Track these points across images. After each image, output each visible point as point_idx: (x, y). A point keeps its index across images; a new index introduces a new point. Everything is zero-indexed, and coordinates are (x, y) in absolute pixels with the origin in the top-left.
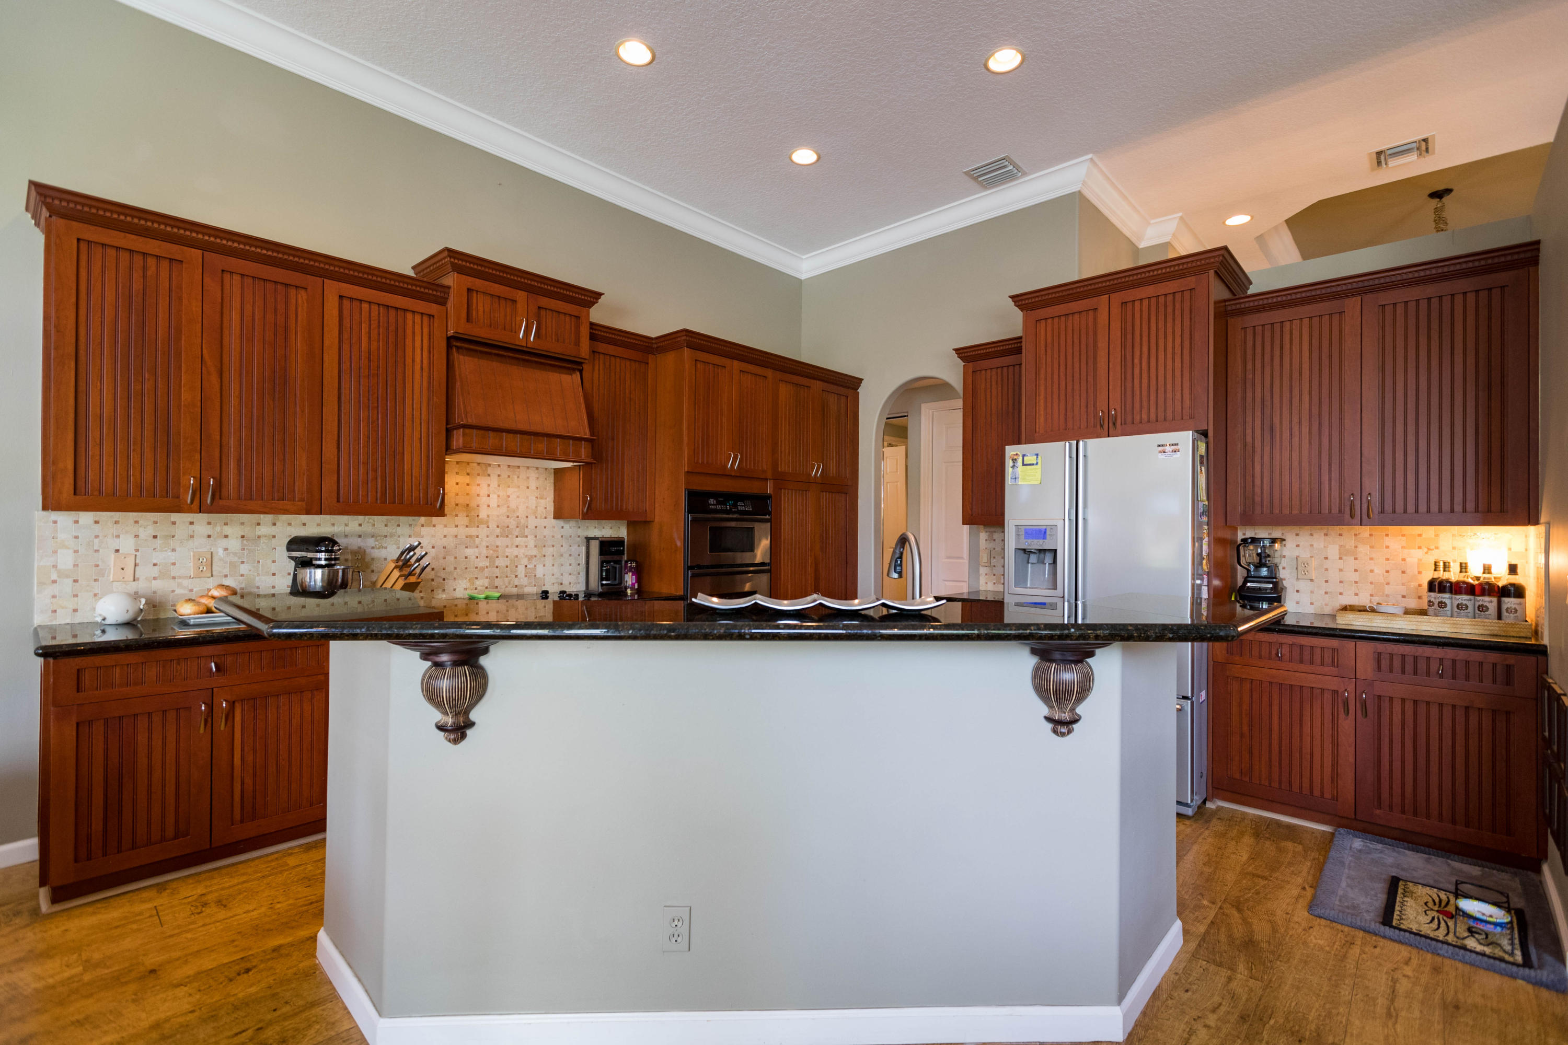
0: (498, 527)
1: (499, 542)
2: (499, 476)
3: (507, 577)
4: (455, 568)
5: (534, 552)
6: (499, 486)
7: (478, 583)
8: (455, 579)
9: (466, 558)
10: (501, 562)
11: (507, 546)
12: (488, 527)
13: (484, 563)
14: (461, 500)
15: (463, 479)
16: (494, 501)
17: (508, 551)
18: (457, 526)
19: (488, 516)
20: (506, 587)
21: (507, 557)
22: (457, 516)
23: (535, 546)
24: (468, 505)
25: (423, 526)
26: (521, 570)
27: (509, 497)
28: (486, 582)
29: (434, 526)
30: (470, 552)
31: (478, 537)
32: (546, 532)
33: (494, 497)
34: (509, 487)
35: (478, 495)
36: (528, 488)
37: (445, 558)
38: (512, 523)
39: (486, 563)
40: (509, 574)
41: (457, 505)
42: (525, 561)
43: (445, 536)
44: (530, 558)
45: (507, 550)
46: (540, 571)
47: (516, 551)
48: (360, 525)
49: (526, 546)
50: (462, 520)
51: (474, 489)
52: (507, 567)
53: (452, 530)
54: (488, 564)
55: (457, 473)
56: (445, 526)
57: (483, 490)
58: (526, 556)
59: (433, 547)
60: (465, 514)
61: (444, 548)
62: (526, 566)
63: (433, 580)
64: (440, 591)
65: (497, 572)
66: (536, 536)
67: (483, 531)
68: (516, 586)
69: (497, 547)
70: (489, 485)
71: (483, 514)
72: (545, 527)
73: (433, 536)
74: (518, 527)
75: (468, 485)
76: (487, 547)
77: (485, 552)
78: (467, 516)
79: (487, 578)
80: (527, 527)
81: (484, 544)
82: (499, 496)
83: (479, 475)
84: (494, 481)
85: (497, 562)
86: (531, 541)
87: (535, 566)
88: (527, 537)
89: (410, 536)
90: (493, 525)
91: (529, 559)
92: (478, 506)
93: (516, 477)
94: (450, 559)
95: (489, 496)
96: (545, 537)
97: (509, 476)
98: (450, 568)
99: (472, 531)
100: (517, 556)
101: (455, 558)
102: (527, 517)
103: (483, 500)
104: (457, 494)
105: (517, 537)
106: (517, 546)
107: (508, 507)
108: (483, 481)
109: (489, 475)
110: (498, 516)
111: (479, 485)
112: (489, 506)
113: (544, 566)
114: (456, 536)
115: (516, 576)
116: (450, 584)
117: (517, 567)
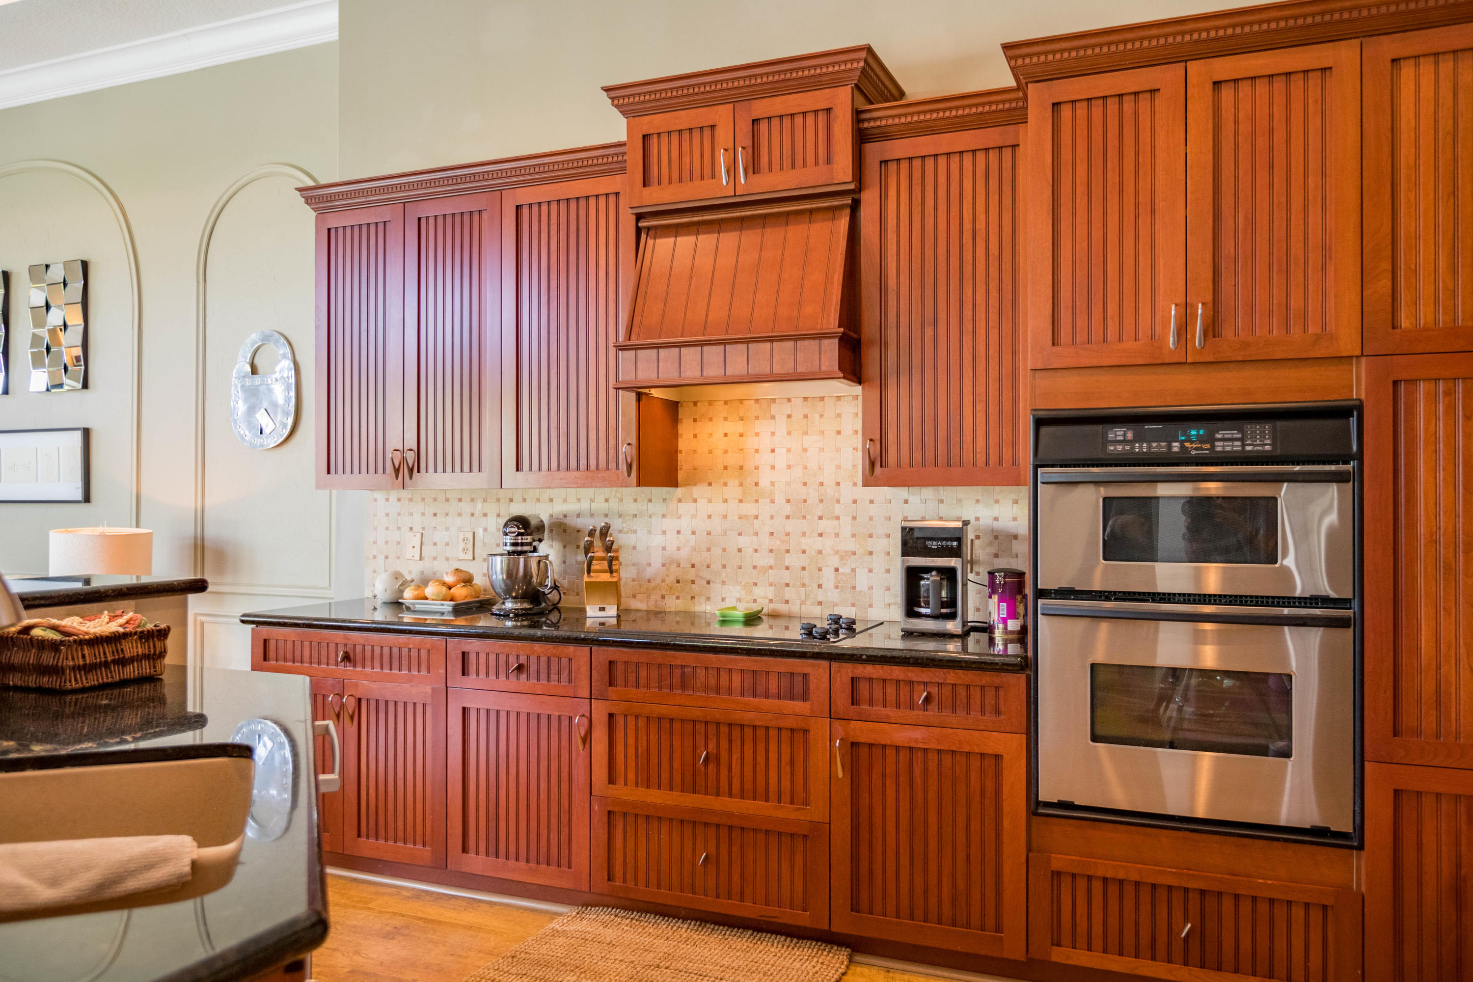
0: (788, 501)
1: (790, 526)
2: (789, 416)
3: (804, 585)
4: (724, 566)
5: (851, 545)
6: (789, 433)
7: (758, 592)
8: (724, 583)
9: (740, 550)
10: (794, 560)
11: (804, 534)
12: (773, 502)
13: (766, 560)
14: (732, 459)
15: (733, 427)
16: (781, 459)
17: (806, 543)
18: (726, 501)
19: (773, 484)
20: (803, 603)
21: (804, 552)
22: (725, 484)
23: (854, 536)
24: (741, 468)
25: (680, 501)
26: (828, 575)
27: (805, 450)
28: (770, 593)
29: (695, 501)
30: (744, 541)
31: (756, 517)
32: (873, 510)
33: (781, 452)
34: (806, 433)
35: (757, 451)
36: (839, 432)
37: (709, 550)
38: (813, 495)
39: (770, 560)
40: (806, 581)
41: (726, 468)
42: (835, 561)
43: (709, 517)
44: (845, 555)
45: (803, 540)
46: (862, 580)
47: (818, 543)
48: (607, 500)
49: (837, 535)
50: (733, 491)
51: (751, 442)
52: (804, 569)
53: (719, 508)
54: (772, 563)
55: (726, 419)
56: (710, 501)
57: (765, 442)
58: (837, 552)
59: (693, 533)
60: (737, 482)
61: (709, 534)
62: (837, 570)
63: (693, 582)
64: (703, 599)
65: (786, 577)
66: (854, 518)
67: (764, 508)
68: (820, 603)
69: (788, 534)
70: (773, 434)
71: (764, 482)
72: (872, 502)
73: (694, 516)
74: (821, 501)
75: (741, 435)
76: (772, 534)
77: (766, 542)
78: (741, 485)
79: (771, 585)
80: (838, 501)
81: (768, 529)
82: (789, 450)
83: (757, 418)
84: (781, 426)
85: (788, 560)
86: (846, 526)
87: (853, 570)
88: (838, 518)
89: (664, 516)
90: (780, 499)
91: (842, 558)
92: (757, 468)
93: (817, 416)
94: (717, 551)
95: (773, 451)
96: (871, 519)
97: (806, 416)
98: (716, 566)
99: (749, 508)
100: (820, 552)
101: (724, 550)
102: (838, 484)
103: (765, 459)
104: (726, 452)
105: (820, 518)
106: (821, 535)
107: (805, 468)
108: (763, 427)
109: (773, 417)
110: (788, 484)
111: (757, 434)
112: (773, 467)
113: (870, 571)
114: (725, 517)
115: (820, 586)
116: (716, 589)
117: (820, 570)
